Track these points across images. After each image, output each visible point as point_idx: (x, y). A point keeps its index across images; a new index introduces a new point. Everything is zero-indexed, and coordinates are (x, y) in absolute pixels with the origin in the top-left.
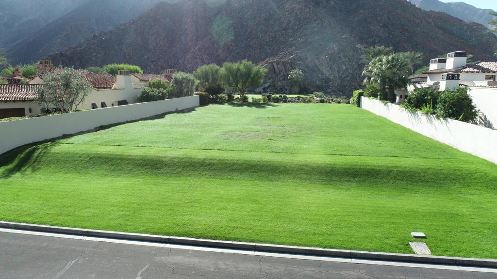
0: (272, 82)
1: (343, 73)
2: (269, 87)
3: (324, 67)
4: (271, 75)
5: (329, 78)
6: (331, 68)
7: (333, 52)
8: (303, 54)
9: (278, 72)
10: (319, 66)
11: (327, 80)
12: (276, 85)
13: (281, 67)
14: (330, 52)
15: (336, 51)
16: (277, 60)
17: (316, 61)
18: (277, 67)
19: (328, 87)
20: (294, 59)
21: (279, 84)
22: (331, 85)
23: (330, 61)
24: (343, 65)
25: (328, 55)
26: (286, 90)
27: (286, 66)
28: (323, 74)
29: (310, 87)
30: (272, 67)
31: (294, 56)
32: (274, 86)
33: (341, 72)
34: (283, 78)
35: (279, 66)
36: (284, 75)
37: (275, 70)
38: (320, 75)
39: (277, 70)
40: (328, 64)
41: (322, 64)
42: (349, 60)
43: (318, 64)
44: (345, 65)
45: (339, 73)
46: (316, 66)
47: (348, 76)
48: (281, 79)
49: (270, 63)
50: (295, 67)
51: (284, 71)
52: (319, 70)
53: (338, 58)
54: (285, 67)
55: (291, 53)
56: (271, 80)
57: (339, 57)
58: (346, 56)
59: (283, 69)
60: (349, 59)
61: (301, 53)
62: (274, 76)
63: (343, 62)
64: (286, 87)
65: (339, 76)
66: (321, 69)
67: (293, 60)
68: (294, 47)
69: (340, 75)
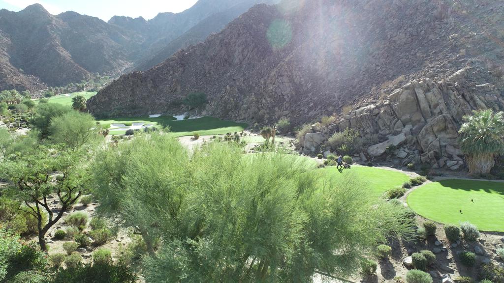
0: (412, 132)
2: (401, 145)
4: (408, 116)
8: (489, 65)
9: (427, 109)
12: (422, 143)
13: (434, 96)
16: (425, 81)
18: (426, 97)
20: (466, 76)
21: (431, 138)
26: (451, 157)
27: (448, 95)
30: (411, 97)
31: (466, 70)
32: (417, 143)
34: (442, 126)
35: (429, 94)
36: (445, 119)
37: (418, 104)
39: (424, 105)
48: (435, 129)
49: (407, 88)
50: (472, 98)
51: (442, 106)
54: (446, 96)
55: (457, 65)
56: (407, 128)
59: (442, 101)
61: (483, 63)
62: (417, 117)
64: (451, 150)
67: (464, 80)
68: (463, 51)
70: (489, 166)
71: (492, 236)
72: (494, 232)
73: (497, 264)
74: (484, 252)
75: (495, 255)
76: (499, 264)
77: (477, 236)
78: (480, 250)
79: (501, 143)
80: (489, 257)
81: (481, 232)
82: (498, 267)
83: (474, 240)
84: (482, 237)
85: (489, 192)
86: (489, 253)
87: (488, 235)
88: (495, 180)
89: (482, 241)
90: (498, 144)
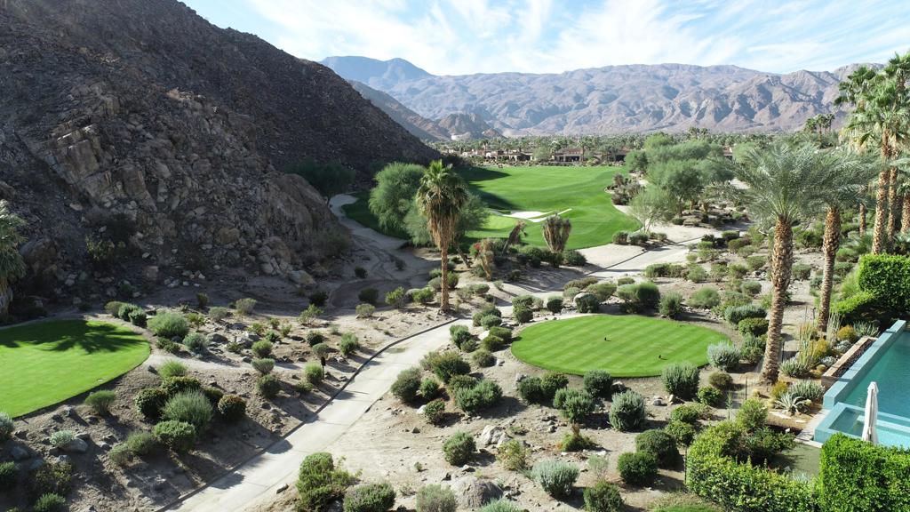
1: (171, 192)
3: (83, 170)
5: (122, 216)
6: (118, 176)
7: (100, 112)
10: (60, 170)
11: (120, 228)
14: (89, 112)
15: (111, 107)
17: (35, 146)
19: (135, 253)
22: (141, 246)
23: (104, 148)
24: (157, 161)
25: (88, 122)
28: (85, 200)
29: (54, 267)
33: (162, 190)
38: (77, 207)
40: (98, 161)
41: (70, 156)
42: (174, 143)
43: (50, 159)
44: (165, 160)
45: (154, 193)
46: (43, 166)
47: (191, 205)
52: (63, 184)
53: (127, 134)
57: (133, 132)
58: (160, 131)
60: (170, 138)
63: (156, 150)
65: (157, 204)
66: (72, 177)
69: (161, 199)
70: (4, 301)
71: (36, 419)
72: (39, 410)
73: (55, 461)
74: (29, 450)
75: (50, 447)
76: (58, 459)
77: (11, 428)
78: (22, 451)
79: (15, 255)
80: (40, 455)
81: (15, 419)
82: (58, 464)
83: (8, 437)
84: (20, 427)
85: (15, 346)
86: (38, 448)
87: (29, 420)
88: (21, 322)
89: (22, 435)
90: (11, 259)
